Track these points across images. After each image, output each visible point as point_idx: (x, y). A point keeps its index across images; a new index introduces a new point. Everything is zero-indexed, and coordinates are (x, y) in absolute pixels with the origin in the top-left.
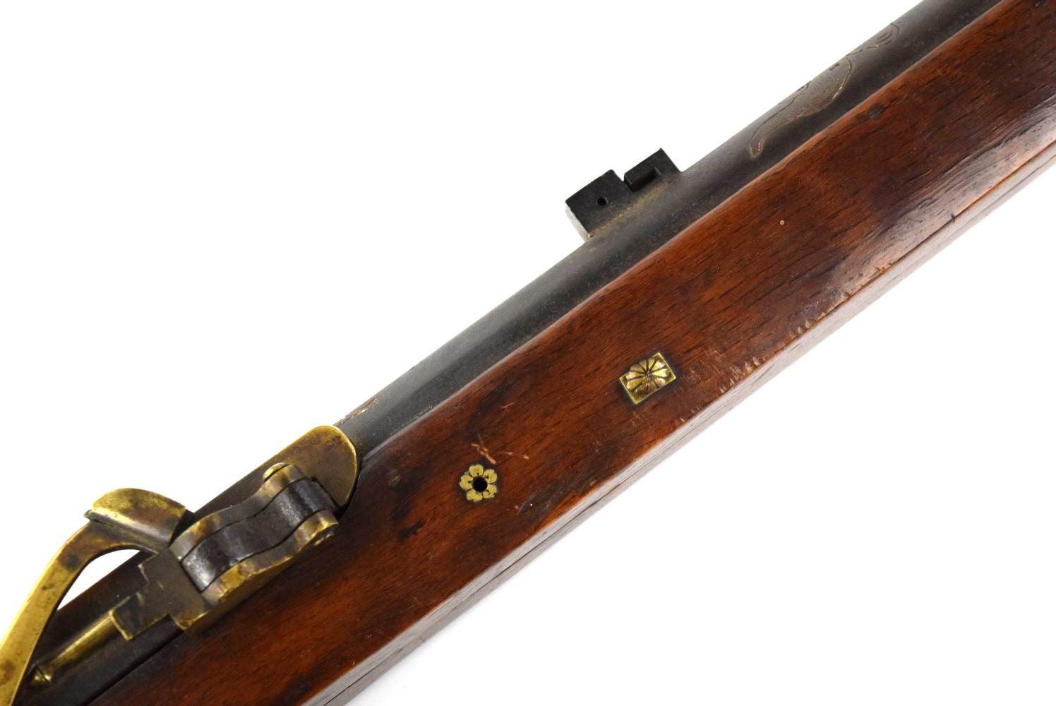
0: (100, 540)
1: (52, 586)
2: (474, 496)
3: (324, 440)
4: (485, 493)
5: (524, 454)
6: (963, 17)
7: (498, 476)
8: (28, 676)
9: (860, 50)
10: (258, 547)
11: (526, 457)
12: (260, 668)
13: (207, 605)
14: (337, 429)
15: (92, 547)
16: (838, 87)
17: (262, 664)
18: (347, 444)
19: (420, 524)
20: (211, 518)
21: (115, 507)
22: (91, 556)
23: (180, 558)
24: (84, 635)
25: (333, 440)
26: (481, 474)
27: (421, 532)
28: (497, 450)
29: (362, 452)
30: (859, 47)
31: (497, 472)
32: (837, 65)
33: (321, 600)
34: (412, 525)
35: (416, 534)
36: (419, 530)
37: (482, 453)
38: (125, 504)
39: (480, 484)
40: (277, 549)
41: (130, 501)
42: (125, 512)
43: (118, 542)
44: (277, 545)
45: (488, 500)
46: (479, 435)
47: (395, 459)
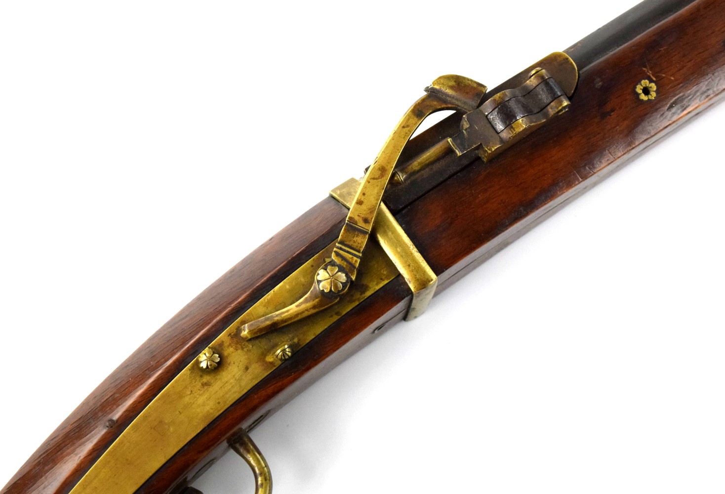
0: (435, 103)
1: (408, 126)
2: (643, 97)
3: (559, 59)
4: (650, 96)
5: (671, 76)
7: (657, 87)
8: (393, 175)
10: (528, 112)
11: (672, 78)
12: (521, 183)
13: (502, 140)
14: (565, 54)
15: (431, 106)
17: (523, 181)
18: (572, 63)
19: (613, 111)
20: (505, 92)
21: (446, 84)
22: (431, 111)
23: (487, 113)
24: (423, 156)
25: (564, 60)
26: (647, 85)
27: (614, 114)
28: (657, 73)
29: (580, 68)
31: (656, 85)
33: (557, 148)
34: (608, 110)
35: (610, 116)
36: (612, 114)
37: (648, 74)
38: (452, 83)
39: (646, 91)
40: (538, 115)
41: (455, 82)
42: (452, 87)
43: (446, 104)
44: (538, 113)
45: (651, 100)
46: (647, 63)
47: (599, 72)
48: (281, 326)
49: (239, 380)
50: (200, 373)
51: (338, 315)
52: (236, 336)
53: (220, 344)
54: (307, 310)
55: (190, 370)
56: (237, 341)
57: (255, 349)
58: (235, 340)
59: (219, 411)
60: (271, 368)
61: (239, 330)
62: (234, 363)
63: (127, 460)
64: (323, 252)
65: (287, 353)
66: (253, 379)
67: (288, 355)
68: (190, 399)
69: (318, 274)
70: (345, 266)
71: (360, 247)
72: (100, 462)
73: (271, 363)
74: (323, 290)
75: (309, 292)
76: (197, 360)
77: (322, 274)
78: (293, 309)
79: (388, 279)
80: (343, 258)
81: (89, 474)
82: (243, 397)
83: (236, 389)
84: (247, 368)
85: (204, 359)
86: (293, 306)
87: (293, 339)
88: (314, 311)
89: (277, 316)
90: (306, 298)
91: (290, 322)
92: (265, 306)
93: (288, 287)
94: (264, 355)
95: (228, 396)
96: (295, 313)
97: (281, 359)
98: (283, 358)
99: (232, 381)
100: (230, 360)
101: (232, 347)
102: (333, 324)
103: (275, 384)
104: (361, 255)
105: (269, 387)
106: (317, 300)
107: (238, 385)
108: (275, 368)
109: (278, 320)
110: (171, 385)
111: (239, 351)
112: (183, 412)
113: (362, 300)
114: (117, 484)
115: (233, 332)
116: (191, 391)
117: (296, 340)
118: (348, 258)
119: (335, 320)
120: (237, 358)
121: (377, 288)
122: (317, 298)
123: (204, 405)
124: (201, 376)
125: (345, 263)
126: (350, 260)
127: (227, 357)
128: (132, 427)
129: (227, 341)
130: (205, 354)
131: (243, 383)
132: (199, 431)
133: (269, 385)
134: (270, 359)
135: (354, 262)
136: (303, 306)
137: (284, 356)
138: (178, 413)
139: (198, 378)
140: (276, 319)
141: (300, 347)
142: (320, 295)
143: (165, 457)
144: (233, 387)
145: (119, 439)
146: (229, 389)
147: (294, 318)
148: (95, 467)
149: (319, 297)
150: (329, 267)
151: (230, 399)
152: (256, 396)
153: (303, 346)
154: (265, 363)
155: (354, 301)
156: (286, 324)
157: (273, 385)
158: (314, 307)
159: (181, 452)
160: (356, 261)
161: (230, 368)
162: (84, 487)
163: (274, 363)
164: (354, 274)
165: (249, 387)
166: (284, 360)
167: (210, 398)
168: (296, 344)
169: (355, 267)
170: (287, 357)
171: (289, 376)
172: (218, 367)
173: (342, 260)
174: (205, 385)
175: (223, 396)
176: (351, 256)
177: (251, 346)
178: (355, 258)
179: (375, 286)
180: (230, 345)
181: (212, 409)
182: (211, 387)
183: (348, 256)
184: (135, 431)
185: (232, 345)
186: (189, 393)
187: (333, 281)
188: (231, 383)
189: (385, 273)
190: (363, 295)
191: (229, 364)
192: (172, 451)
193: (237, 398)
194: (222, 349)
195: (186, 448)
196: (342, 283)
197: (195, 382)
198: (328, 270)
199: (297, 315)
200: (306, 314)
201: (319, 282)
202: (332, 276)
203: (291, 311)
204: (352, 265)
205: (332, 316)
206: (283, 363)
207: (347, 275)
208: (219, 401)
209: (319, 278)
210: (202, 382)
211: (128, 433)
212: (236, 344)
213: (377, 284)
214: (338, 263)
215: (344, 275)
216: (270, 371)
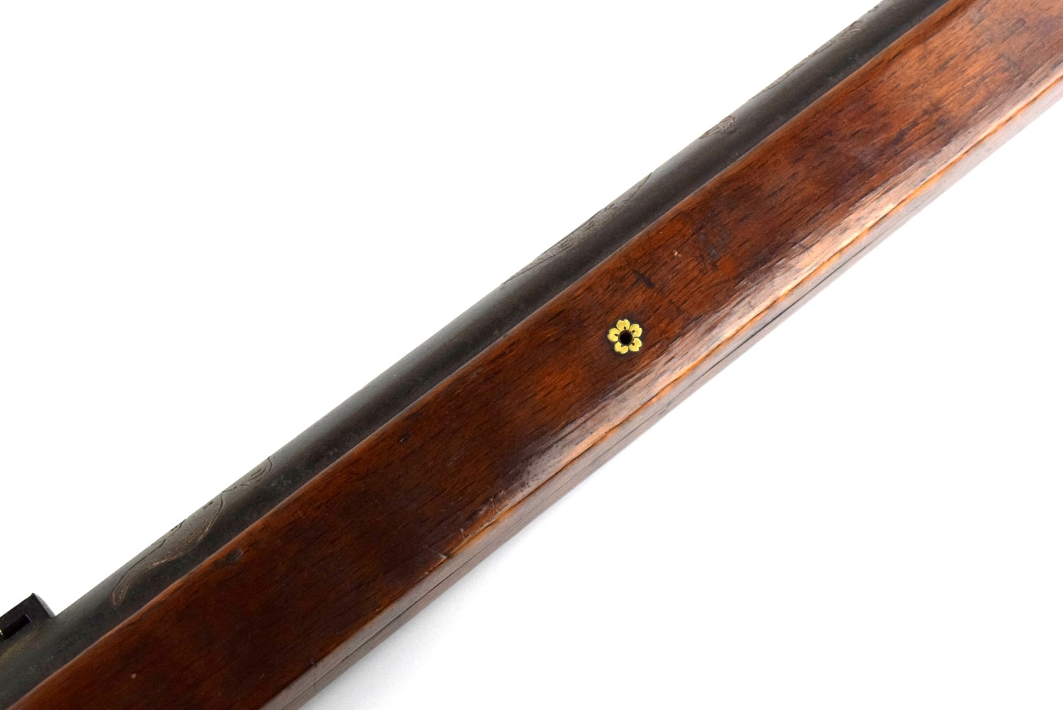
6: (331, 453)
9: (235, 487)
16: (204, 529)
30: (234, 484)
32: (211, 503)
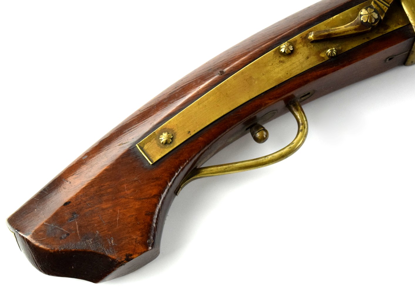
48: (333, 37)
49: (301, 63)
50: (280, 55)
51: (368, 39)
52: (305, 38)
53: (295, 41)
54: (351, 30)
55: (274, 52)
56: (305, 42)
57: (315, 48)
58: (304, 40)
59: (286, 78)
60: (323, 60)
61: (307, 35)
62: (301, 53)
63: (227, 94)
64: (366, 3)
65: (334, 52)
66: (310, 64)
67: (334, 54)
68: (270, 68)
69: (362, 11)
70: (378, 10)
71: (390, 1)
72: (210, 92)
73: (323, 58)
74: (363, 21)
75: (354, 21)
76: (279, 47)
77: (363, 12)
78: (342, 28)
79: (402, 25)
80: (378, 6)
81: (203, 98)
82: (302, 73)
83: (300, 67)
84: (308, 58)
85: (283, 48)
86: (343, 27)
87: (339, 47)
88: (354, 32)
89: (332, 30)
90: (352, 23)
91: (339, 35)
92: (325, 25)
93: (341, 17)
94: (319, 52)
95: (293, 71)
96: (343, 31)
97: (329, 56)
98: (331, 55)
99: (297, 63)
100: (299, 51)
101: (301, 44)
102: (364, 43)
103: (323, 70)
104: (389, 6)
105: (319, 71)
106: (358, 26)
107: (301, 66)
108: (324, 61)
109: (332, 32)
110: (261, 58)
111: (305, 47)
112: (265, 74)
113: (384, 34)
114: (218, 106)
115: (303, 36)
116: (272, 64)
117: (340, 48)
118: (381, 6)
119: (366, 41)
120: (303, 51)
121: (395, 28)
122: (358, 25)
123: (278, 73)
124: (280, 57)
125: (379, 8)
126: (382, 7)
127: (297, 49)
128: (233, 76)
129: (299, 40)
130: (285, 45)
131: (304, 66)
132: (272, 87)
133: (319, 70)
134: (322, 55)
135: (384, 9)
136: (349, 28)
137: (332, 54)
138: (262, 74)
139: (278, 58)
140: (331, 32)
141: (342, 52)
142: (360, 23)
143: (249, 97)
144: (297, 66)
145: (225, 82)
146: (295, 67)
147: (342, 34)
148: (208, 94)
149: (359, 24)
150: (369, 9)
151: (294, 73)
152: (310, 75)
153: (343, 52)
154: (319, 57)
155: (379, 33)
156: (337, 36)
157: (321, 70)
158: (355, 29)
159: (259, 96)
160: (386, 9)
161: (298, 55)
162: (199, 104)
163: (325, 58)
164: (383, 16)
165: (306, 69)
166: (331, 57)
167: (282, 70)
168: (340, 50)
169: (384, 12)
170: (333, 55)
171: (331, 67)
172: (290, 54)
173: (377, 6)
174: (280, 62)
175: (290, 70)
176: (383, 5)
177: (312, 46)
178: (385, 7)
179: (394, 27)
180: (300, 43)
181: (283, 76)
182: (284, 64)
183: (382, 5)
184: (235, 79)
185: (302, 43)
186: (270, 64)
187: (370, 16)
188: (297, 64)
189: (401, 21)
190: (385, 31)
191: (298, 53)
192: (254, 94)
193: (298, 73)
194: (295, 44)
195: (263, 95)
196: (375, 19)
197: (276, 59)
198: (368, 10)
199: (344, 32)
200: (350, 33)
201: (361, 15)
202: (370, 13)
203: (341, 29)
204: (382, 11)
205: (364, 39)
206: (330, 59)
207: (378, 15)
208: (288, 72)
209: (362, 13)
210: (279, 60)
211: (231, 79)
212: (304, 43)
213: (395, 26)
214: (374, 8)
215: (377, 15)
216: (321, 62)
